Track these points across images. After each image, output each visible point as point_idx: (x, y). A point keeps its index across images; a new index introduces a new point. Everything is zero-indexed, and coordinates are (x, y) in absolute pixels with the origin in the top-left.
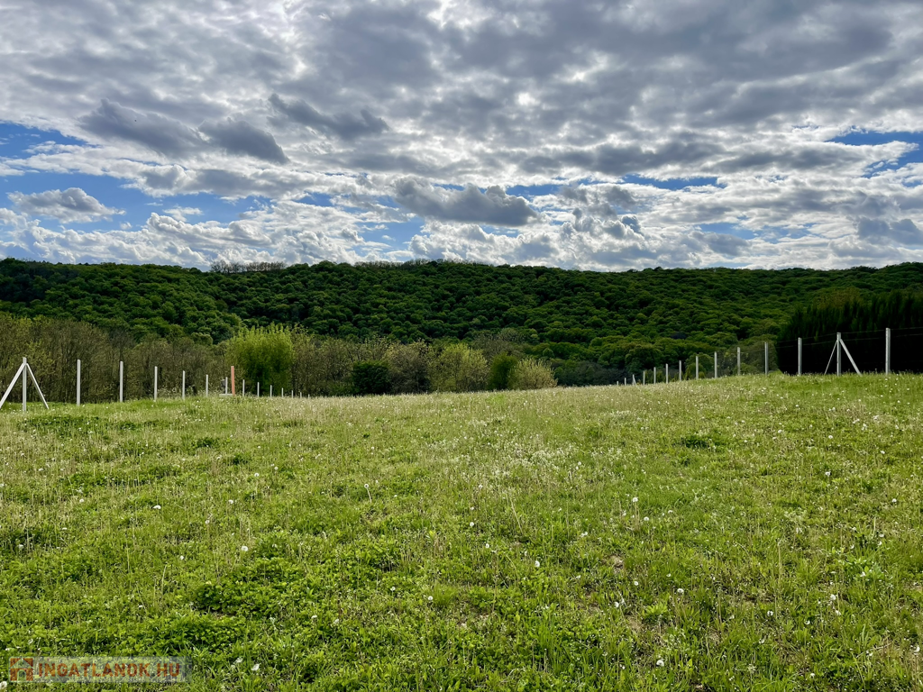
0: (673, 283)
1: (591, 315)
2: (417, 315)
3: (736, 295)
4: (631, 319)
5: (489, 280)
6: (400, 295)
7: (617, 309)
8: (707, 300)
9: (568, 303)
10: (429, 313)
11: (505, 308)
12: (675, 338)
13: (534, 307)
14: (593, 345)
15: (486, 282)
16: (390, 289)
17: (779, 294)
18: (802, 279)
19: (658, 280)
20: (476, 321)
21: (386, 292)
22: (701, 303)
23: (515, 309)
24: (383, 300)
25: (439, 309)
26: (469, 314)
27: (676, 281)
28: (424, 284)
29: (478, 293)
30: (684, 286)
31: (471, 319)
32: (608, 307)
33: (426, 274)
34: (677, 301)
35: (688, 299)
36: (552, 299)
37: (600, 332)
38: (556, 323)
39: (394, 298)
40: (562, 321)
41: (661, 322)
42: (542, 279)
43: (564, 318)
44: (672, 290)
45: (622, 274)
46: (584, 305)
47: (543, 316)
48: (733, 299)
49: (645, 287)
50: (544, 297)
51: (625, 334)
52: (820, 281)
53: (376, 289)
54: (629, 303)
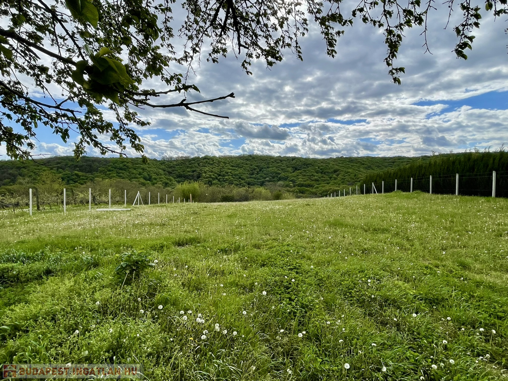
0: (348, 163)
1: (314, 176)
2: (243, 177)
3: (374, 167)
4: (331, 178)
5: (273, 162)
6: (237, 168)
7: (325, 173)
8: (362, 170)
9: (305, 171)
10: (249, 176)
11: (279, 174)
12: (348, 185)
13: (291, 173)
14: (315, 188)
15: (271, 163)
16: (232, 166)
17: (391, 167)
18: (401, 161)
19: (342, 162)
20: (267, 179)
21: (231, 168)
22: (359, 171)
23: (283, 174)
24: (230, 171)
25: (252, 174)
26: (265, 176)
27: (349, 162)
28: (247, 164)
29: (268, 167)
30: (352, 164)
31: (265, 178)
32: (321, 173)
33: (247, 160)
34: (349, 170)
35: (354, 169)
36: (299, 170)
37: (318, 183)
38: (300, 179)
39: (234, 170)
40: (303, 179)
41: (343, 179)
42: (294, 161)
43: (303, 177)
44: (347, 166)
45: (327, 159)
46: (312, 172)
47: (295, 177)
48: (373, 169)
49: (336, 165)
50: (296, 169)
51: (328, 184)
52: (408, 161)
53: (227, 166)
54: (330, 171)
